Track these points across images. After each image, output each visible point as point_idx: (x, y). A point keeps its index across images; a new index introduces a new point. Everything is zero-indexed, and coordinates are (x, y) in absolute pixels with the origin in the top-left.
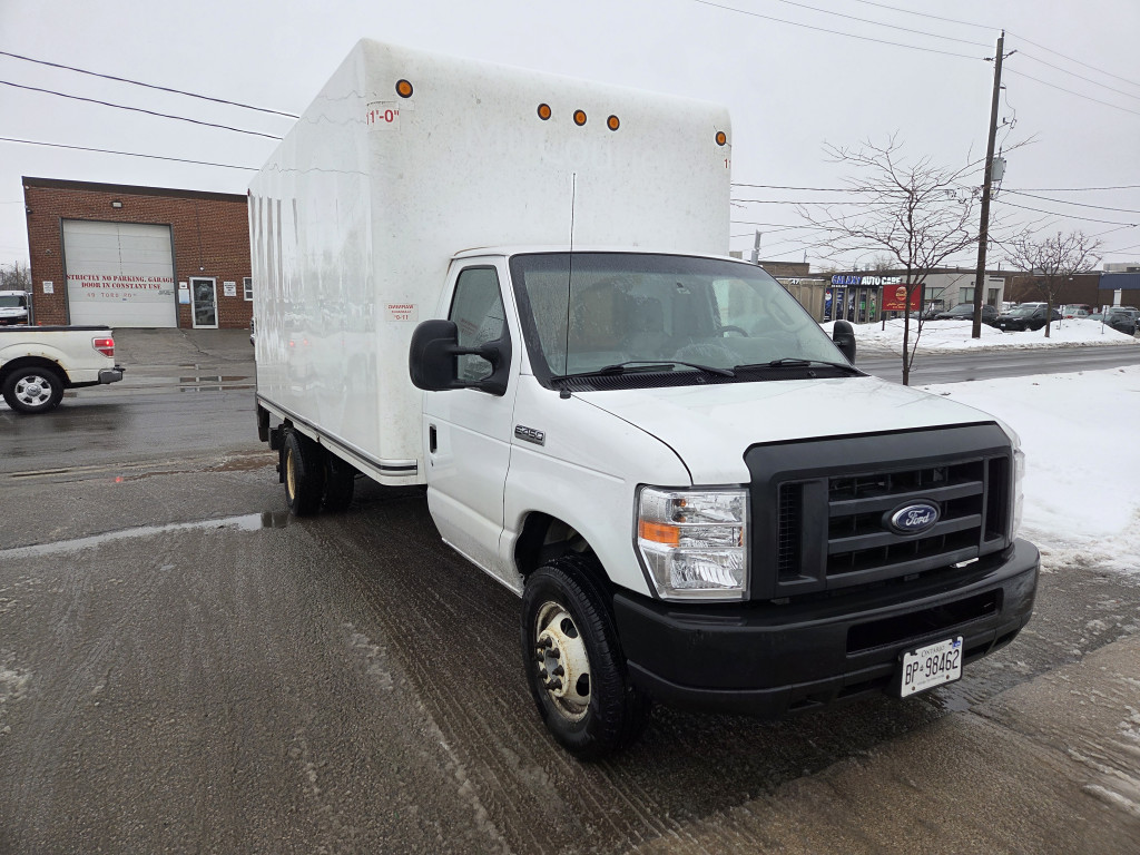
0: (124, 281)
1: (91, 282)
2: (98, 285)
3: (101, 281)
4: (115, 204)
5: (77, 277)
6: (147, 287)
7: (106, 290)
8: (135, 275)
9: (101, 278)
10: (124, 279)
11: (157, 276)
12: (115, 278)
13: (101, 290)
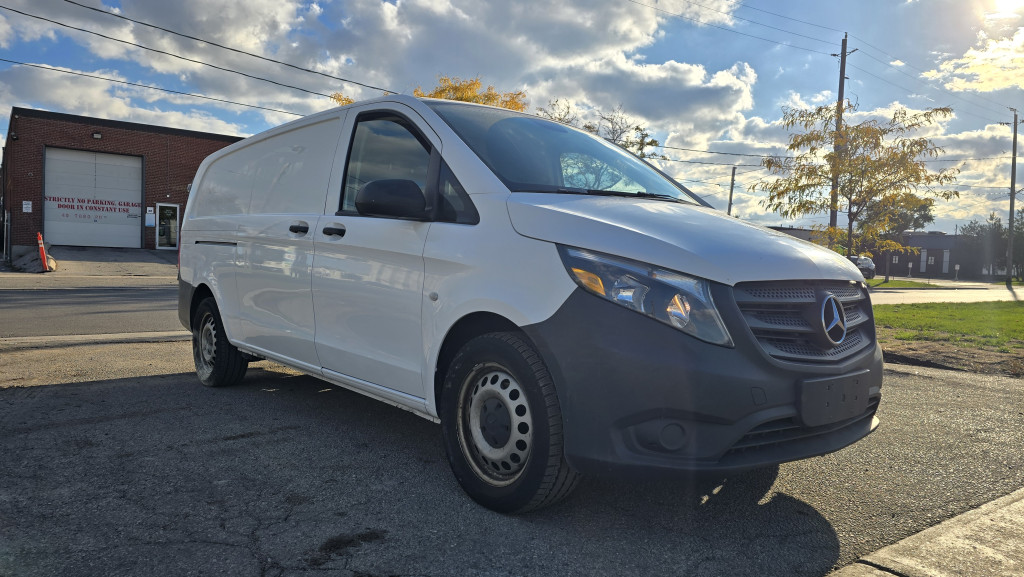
0: (97, 205)
1: (66, 204)
2: (73, 207)
3: (76, 204)
4: (96, 136)
5: (54, 199)
6: (117, 210)
7: (81, 212)
8: (107, 199)
9: (76, 200)
10: (97, 202)
11: (126, 201)
12: (89, 201)
13: (75, 211)
